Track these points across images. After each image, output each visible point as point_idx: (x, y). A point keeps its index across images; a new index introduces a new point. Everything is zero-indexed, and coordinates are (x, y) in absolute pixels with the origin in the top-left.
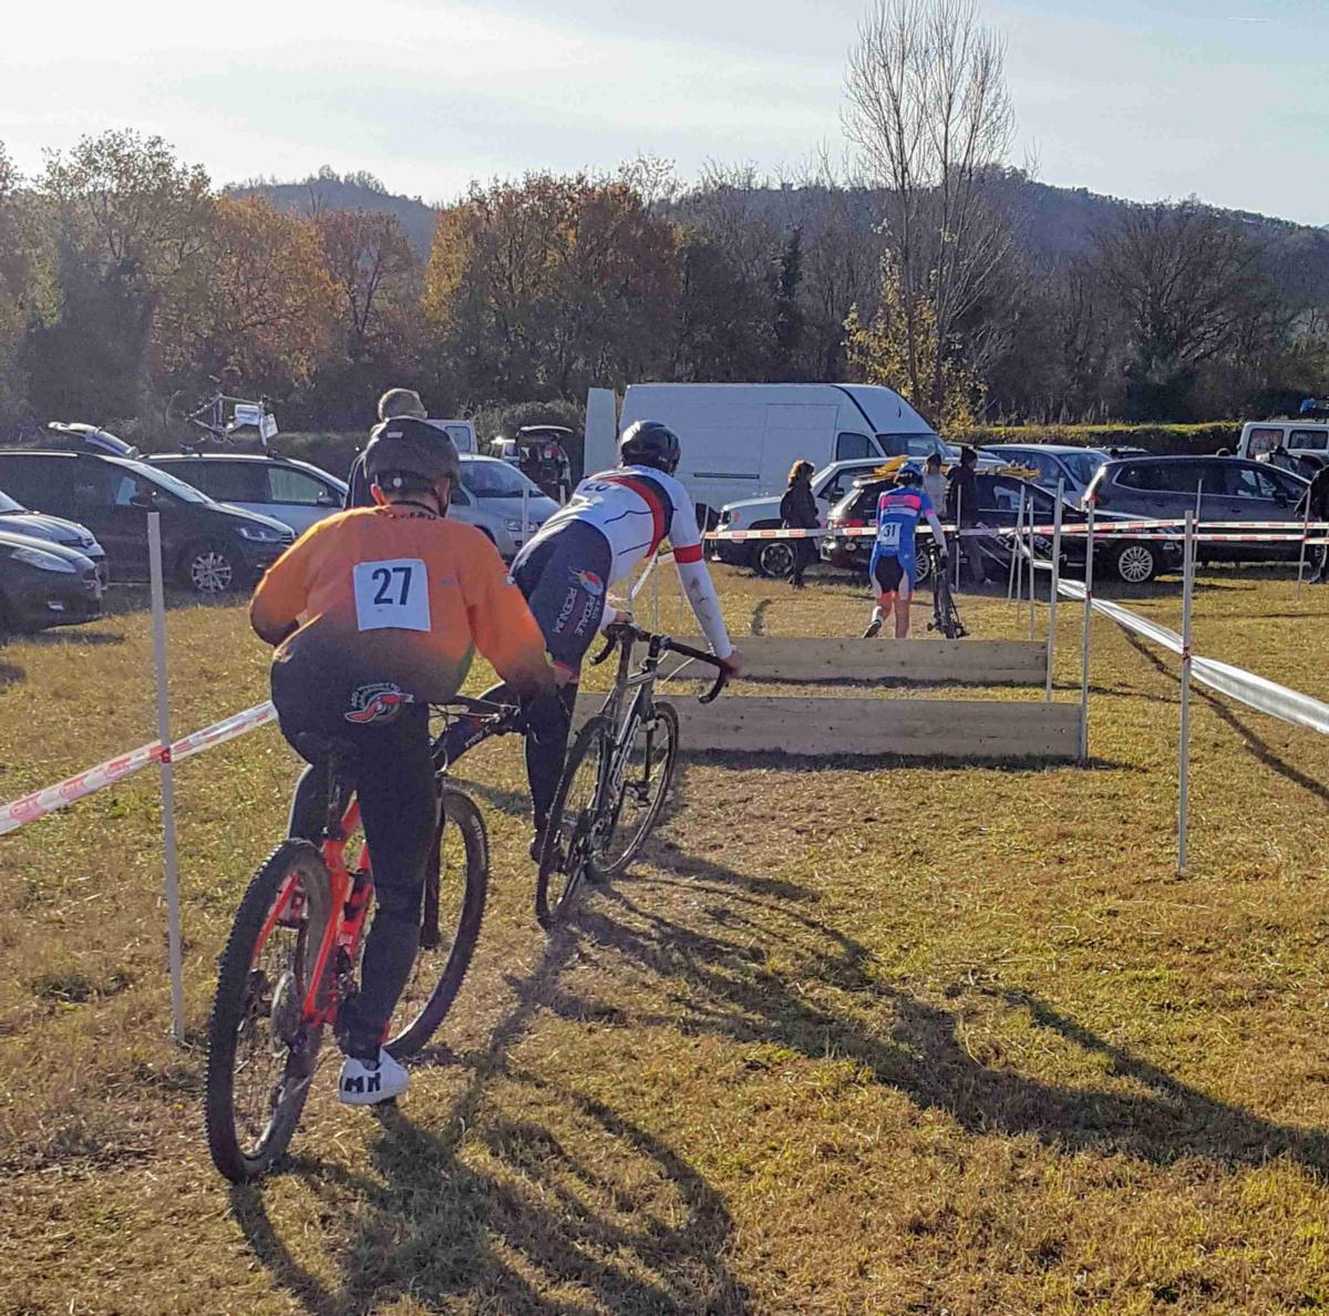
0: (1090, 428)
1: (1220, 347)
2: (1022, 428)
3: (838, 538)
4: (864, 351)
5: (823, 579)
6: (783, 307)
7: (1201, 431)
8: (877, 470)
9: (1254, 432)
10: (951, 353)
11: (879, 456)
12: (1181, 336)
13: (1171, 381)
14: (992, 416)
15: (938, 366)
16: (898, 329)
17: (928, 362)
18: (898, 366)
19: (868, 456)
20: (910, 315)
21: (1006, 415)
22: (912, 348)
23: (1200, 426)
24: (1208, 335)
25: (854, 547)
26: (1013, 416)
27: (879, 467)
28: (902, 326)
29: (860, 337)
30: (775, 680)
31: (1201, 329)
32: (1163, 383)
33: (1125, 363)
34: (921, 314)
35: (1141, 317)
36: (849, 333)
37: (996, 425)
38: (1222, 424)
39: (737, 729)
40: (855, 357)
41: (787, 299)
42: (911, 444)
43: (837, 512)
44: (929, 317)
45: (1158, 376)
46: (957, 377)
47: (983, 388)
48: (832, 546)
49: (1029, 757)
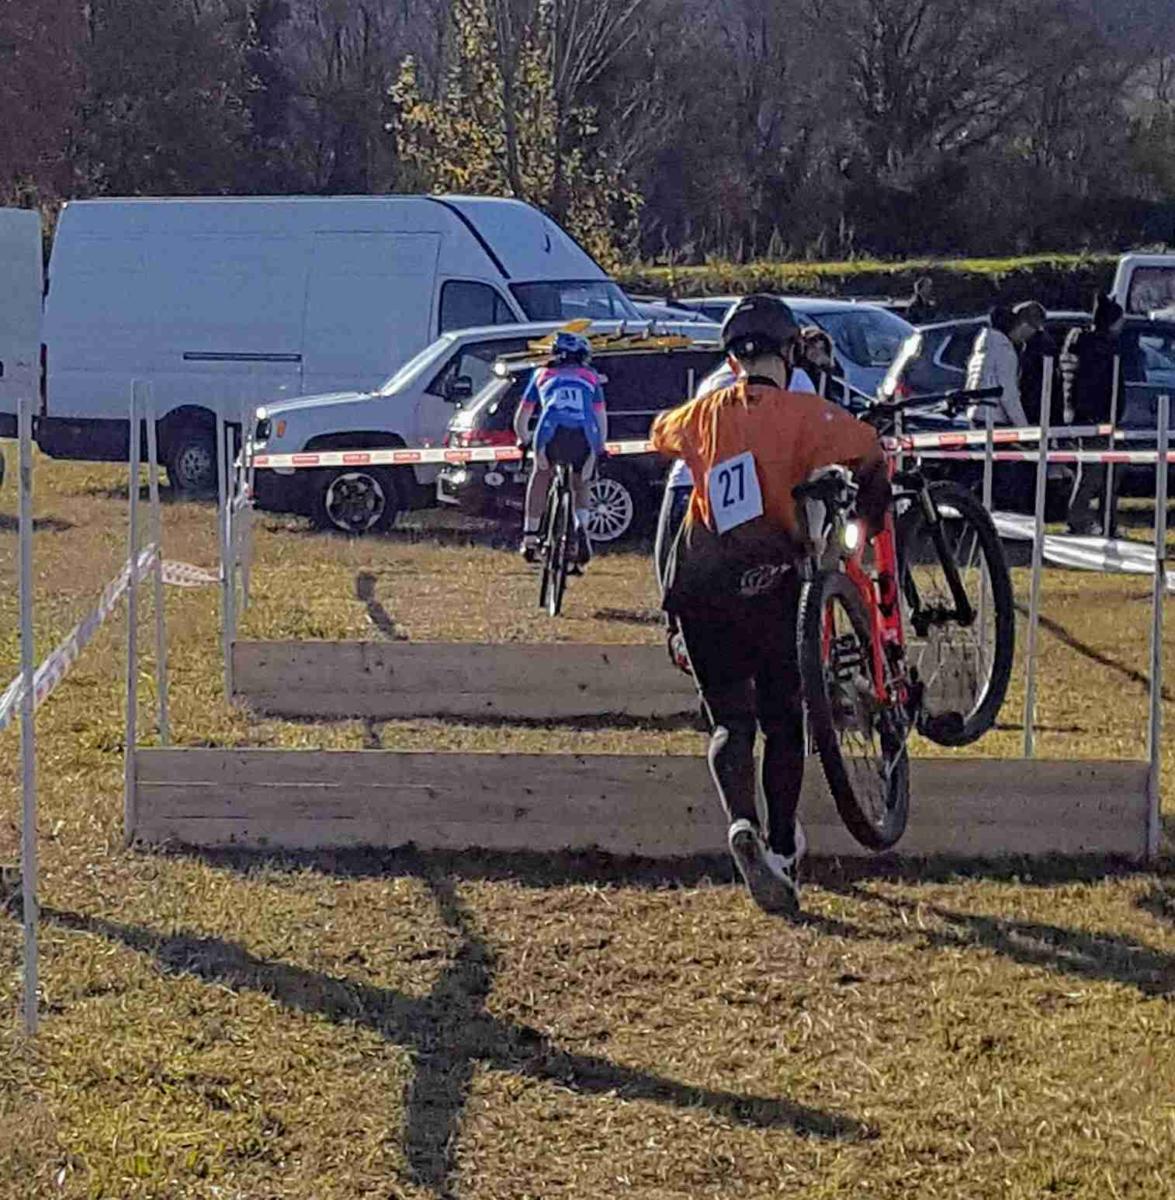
0: (820, 268)
1: (1002, 126)
2: (703, 270)
3: (470, 465)
4: (427, 137)
5: (446, 536)
6: (257, 64)
7: (1016, 272)
8: (533, 345)
9: (1139, 272)
10: (578, 141)
11: (516, 321)
12: (934, 109)
13: (922, 186)
14: (651, 250)
15: (559, 162)
16: (487, 101)
17: (539, 158)
18: (486, 164)
19: (494, 322)
20: (508, 79)
21: (676, 246)
22: (512, 133)
23: (1013, 263)
24: (980, 107)
25: (500, 479)
26: (688, 248)
27: (537, 339)
28: (494, 94)
29: (418, 114)
30: (496, 721)
31: (968, 96)
32: (909, 189)
33: (838, 158)
34: (527, 71)
35: (867, 77)
36: (399, 108)
37: (656, 265)
38: (1052, 259)
39: (520, 812)
40: (411, 149)
41: (264, 51)
42: (566, 298)
43: (465, 420)
44: (541, 81)
45: (898, 175)
46: (592, 182)
47: (634, 199)
48: (460, 477)
49: (1054, 856)
